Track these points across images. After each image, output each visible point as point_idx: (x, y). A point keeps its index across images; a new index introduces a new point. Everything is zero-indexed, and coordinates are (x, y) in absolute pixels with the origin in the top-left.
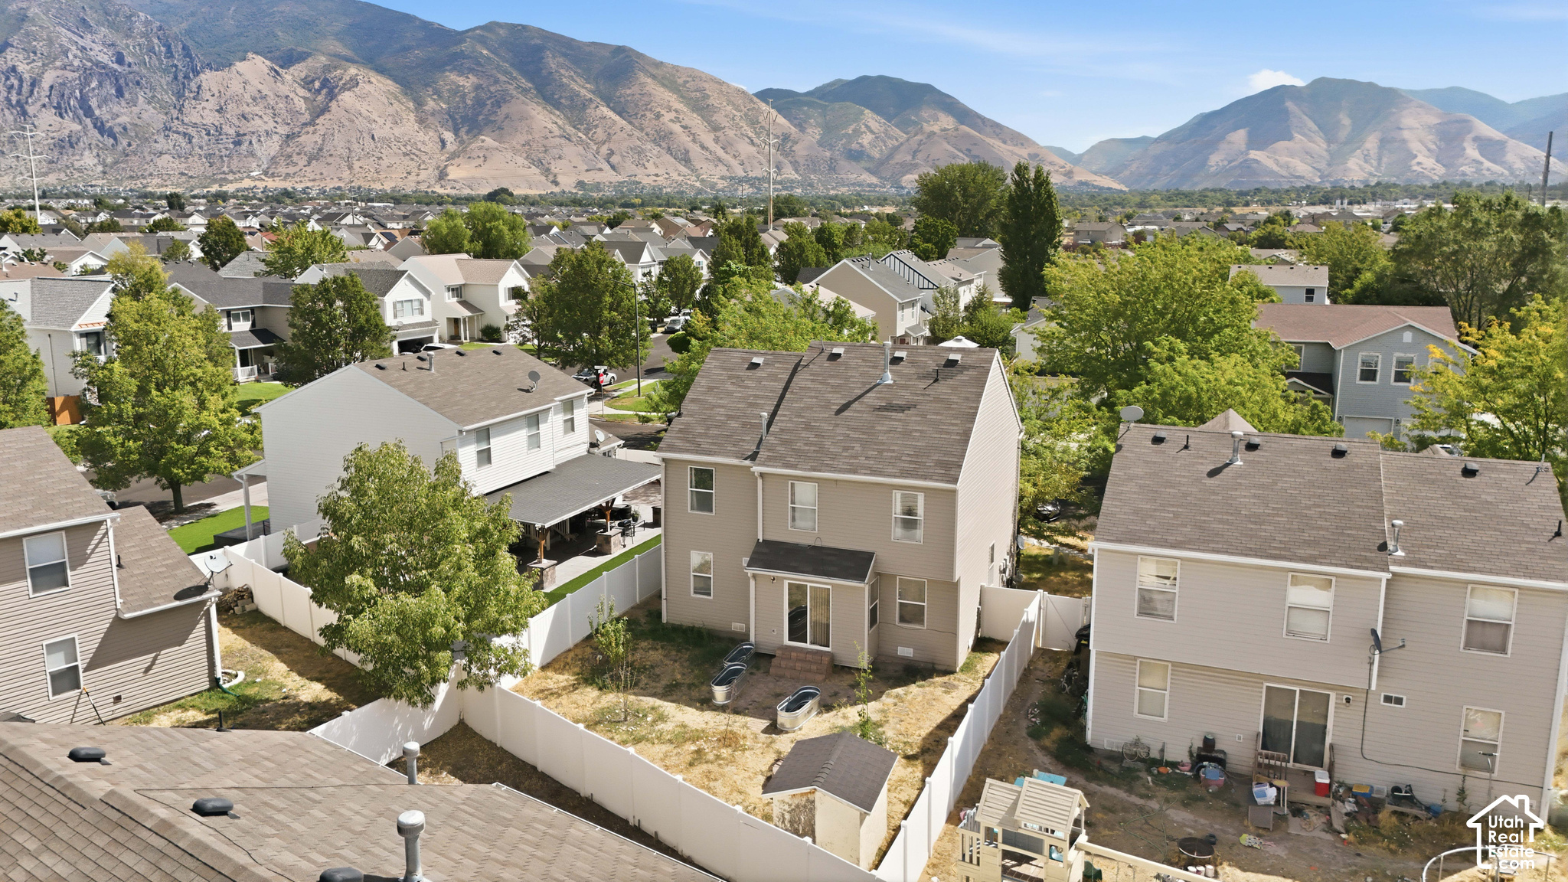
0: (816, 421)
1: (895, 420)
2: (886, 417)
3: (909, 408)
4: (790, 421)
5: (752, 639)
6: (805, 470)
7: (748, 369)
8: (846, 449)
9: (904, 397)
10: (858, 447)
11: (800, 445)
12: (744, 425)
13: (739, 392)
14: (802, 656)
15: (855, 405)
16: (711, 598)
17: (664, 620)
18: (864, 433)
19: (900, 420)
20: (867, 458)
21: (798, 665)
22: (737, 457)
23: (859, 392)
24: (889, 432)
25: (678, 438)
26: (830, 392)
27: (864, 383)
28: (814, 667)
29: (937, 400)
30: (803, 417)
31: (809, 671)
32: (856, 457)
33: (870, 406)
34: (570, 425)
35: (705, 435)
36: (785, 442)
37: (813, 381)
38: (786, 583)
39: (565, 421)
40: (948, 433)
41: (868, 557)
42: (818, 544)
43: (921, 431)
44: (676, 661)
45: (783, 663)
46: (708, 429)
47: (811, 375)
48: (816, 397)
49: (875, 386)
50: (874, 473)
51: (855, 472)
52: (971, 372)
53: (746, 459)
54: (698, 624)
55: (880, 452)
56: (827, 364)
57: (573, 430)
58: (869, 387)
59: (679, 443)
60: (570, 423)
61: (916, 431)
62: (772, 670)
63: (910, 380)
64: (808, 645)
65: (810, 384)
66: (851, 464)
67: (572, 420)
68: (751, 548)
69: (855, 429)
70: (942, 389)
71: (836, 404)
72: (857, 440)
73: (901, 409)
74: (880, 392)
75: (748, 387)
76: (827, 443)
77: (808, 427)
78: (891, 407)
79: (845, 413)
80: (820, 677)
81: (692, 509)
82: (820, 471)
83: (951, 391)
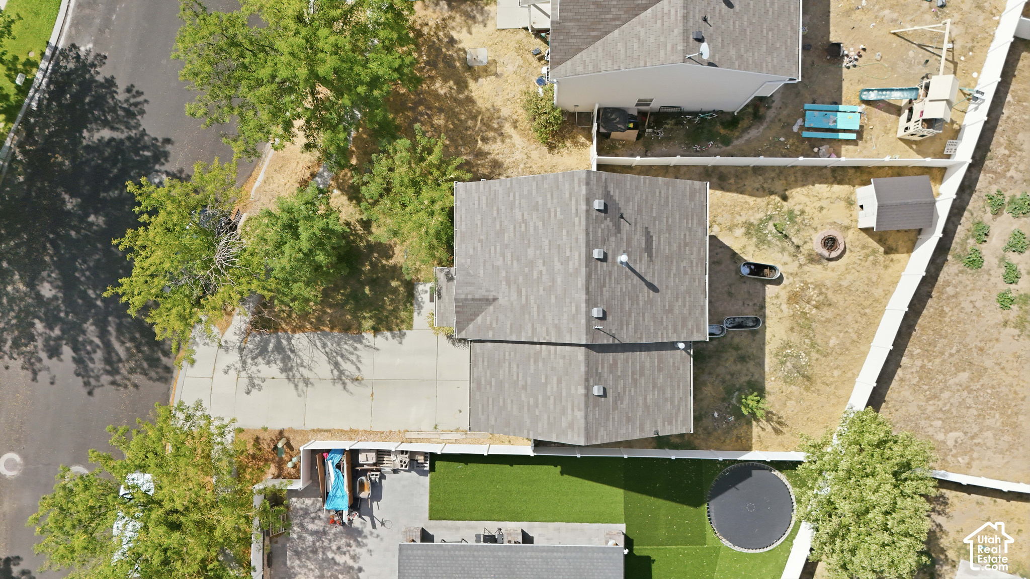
0: (664, 306)
1: (659, 241)
2: (658, 250)
3: (649, 232)
4: (666, 328)
7: (606, 397)
8: (685, 272)
9: (639, 240)
10: (684, 264)
11: (686, 311)
13: (630, 391)
15: (648, 279)
18: (672, 262)
19: (659, 238)
20: (692, 254)
23: (636, 278)
24: (670, 244)
26: (638, 304)
27: (627, 277)
29: (640, 211)
30: (662, 318)
32: (692, 262)
33: (648, 267)
36: (684, 325)
37: (628, 324)
40: (668, 197)
43: (667, 218)
47: (622, 328)
48: (643, 314)
49: (630, 268)
52: (611, 188)
55: (686, 245)
56: (609, 319)
61: (667, 222)
63: (622, 239)
65: (631, 326)
69: (669, 271)
70: (629, 211)
71: (648, 293)
72: (678, 267)
73: (649, 238)
74: (635, 261)
76: (683, 288)
77: (670, 311)
78: (649, 248)
79: (656, 284)
83: (631, 203)
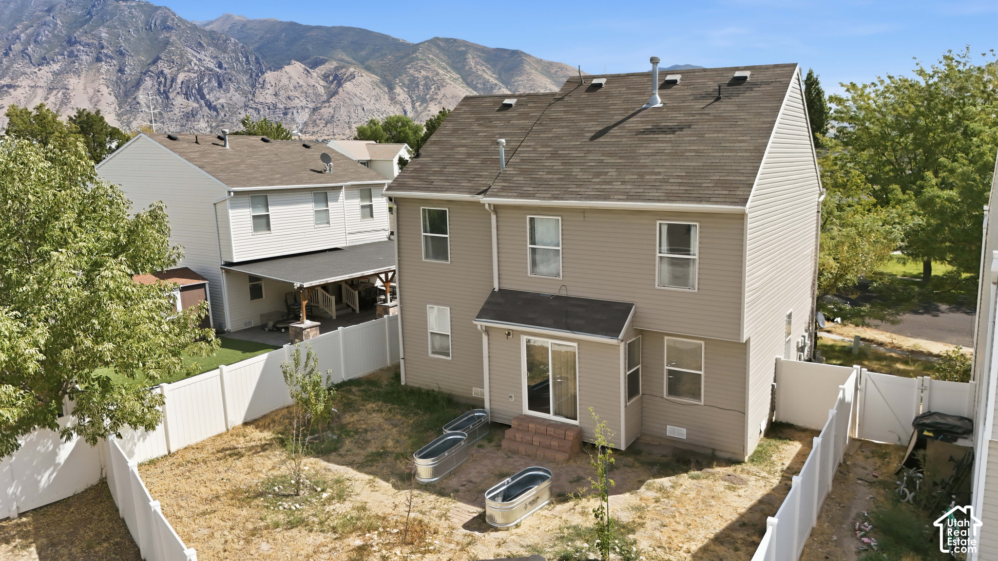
0: (564, 149)
1: (663, 142)
2: (651, 140)
3: (681, 129)
4: (535, 151)
5: (487, 405)
6: (544, 198)
7: (498, 111)
8: (597, 175)
9: (676, 118)
10: (612, 173)
11: (542, 174)
12: (484, 162)
13: (485, 132)
14: (542, 429)
15: (614, 131)
16: (450, 358)
17: (403, 383)
18: (621, 158)
19: (670, 141)
20: (623, 183)
21: (536, 440)
22: (470, 193)
23: (620, 118)
24: (653, 154)
25: (411, 177)
26: (585, 121)
27: (627, 109)
28: (555, 443)
29: (717, 118)
30: (550, 146)
31: (549, 447)
32: (609, 183)
33: (630, 131)
34: (368, 211)
35: (440, 173)
36: (523, 172)
37: (565, 112)
38: (524, 339)
39: (363, 207)
40: (731, 151)
41: (625, 308)
42: (563, 293)
43: (697, 151)
44: (395, 426)
45: (518, 436)
46: (445, 167)
47: (565, 106)
48: (568, 127)
49: (639, 111)
50: (630, 198)
51: (606, 198)
52: (764, 88)
53: (479, 194)
54: (434, 386)
55: (641, 175)
56: (585, 95)
57: (372, 216)
58: (631, 112)
59: (411, 182)
60: (368, 210)
61: (690, 151)
62: (504, 444)
63: (683, 102)
64: (551, 416)
65: (561, 115)
66: (603, 190)
67: (371, 206)
68: (484, 297)
69: (610, 155)
70: (725, 107)
71: (591, 132)
72: (612, 165)
73: (672, 130)
74: (646, 116)
75: (496, 127)
76: (576, 171)
77: (554, 155)
78: (658, 130)
79: (601, 139)
80: (561, 457)
81: (427, 257)
82: (562, 199)
83: (737, 108)
